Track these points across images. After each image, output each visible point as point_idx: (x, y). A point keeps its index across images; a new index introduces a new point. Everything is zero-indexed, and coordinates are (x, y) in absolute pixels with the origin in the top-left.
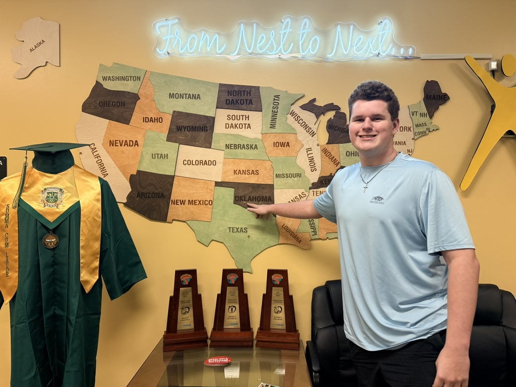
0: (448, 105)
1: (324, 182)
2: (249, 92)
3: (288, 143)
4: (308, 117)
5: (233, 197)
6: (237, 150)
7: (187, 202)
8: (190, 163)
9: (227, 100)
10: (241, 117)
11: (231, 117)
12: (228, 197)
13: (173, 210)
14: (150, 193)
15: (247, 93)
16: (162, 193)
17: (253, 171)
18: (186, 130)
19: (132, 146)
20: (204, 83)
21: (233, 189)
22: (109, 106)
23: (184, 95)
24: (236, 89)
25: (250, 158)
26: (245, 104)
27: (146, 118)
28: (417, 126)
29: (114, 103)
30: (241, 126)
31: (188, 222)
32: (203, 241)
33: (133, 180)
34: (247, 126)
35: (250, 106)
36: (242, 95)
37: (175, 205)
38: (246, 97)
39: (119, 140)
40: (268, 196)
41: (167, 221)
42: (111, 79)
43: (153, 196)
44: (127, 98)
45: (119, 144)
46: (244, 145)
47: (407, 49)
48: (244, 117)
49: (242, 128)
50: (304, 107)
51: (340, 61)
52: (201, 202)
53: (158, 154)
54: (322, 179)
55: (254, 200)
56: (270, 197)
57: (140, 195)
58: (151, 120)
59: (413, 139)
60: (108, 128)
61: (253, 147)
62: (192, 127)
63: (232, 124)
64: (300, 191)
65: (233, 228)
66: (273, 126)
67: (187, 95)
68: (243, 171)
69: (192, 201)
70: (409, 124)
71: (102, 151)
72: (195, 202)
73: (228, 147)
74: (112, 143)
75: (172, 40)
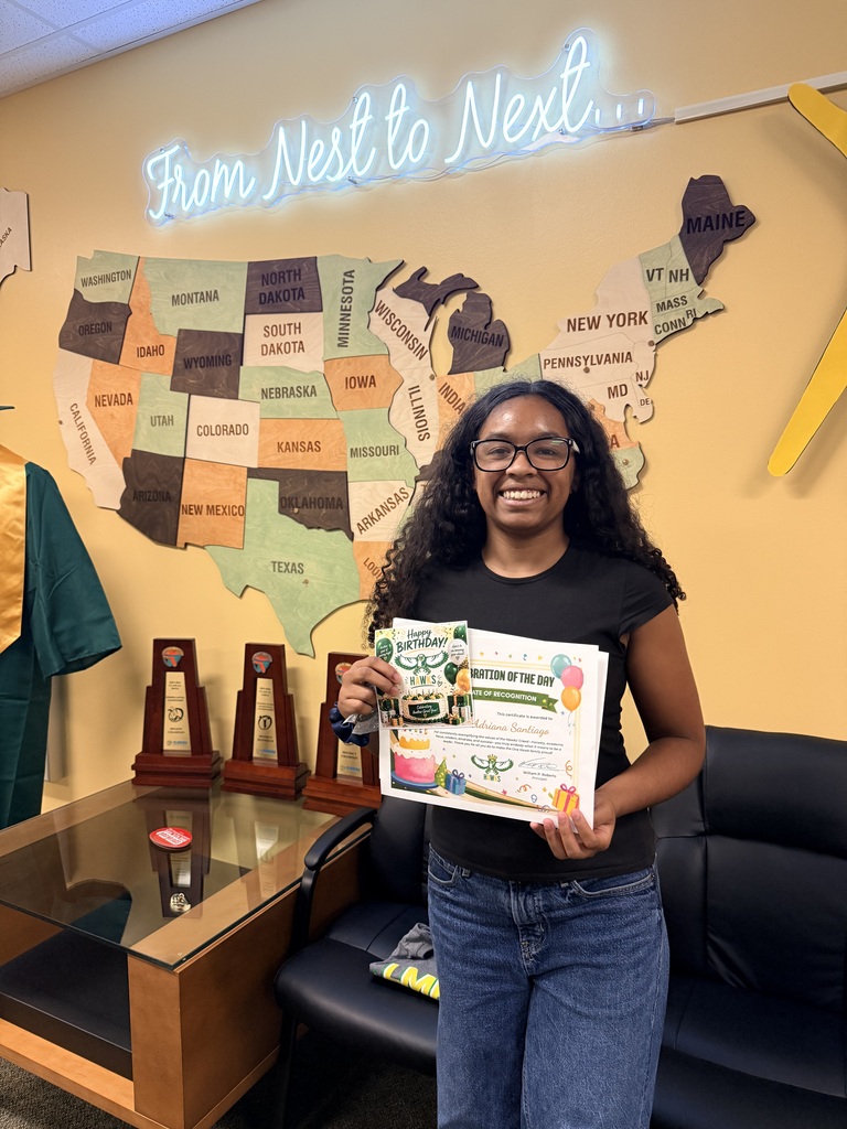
0: (755, 236)
2: (297, 272)
3: (372, 377)
4: (412, 313)
5: (277, 500)
6: (281, 400)
7: (205, 510)
8: (206, 431)
9: (261, 295)
10: (287, 327)
11: (270, 331)
12: (269, 498)
13: (187, 526)
14: (150, 492)
15: (295, 275)
16: (168, 493)
17: (310, 443)
18: (198, 365)
19: (125, 403)
20: (223, 265)
21: (277, 483)
22: (91, 333)
23: (194, 296)
24: (275, 269)
25: (304, 415)
27: (141, 348)
28: (661, 307)
29: (97, 326)
30: (287, 348)
31: (208, 548)
32: (233, 587)
33: (127, 468)
34: (297, 345)
35: (301, 303)
36: (287, 280)
37: (188, 515)
38: (292, 285)
39: (107, 394)
40: (336, 496)
41: (178, 545)
42: (93, 281)
43: (155, 498)
44: (114, 314)
45: (107, 403)
46: (292, 388)
47: (630, 102)
48: (292, 327)
49: (289, 351)
50: (402, 291)
52: (227, 510)
53: (159, 417)
55: (313, 505)
56: (339, 499)
57: (137, 495)
58: (149, 352)
59: (651, 343)
60: (92, 373)
61: (309, 391)
62: (208, 358)
63: (272, 345)
64: (397, 486)
65: (279, 563)
66: (343, 343)
67: (199, 296)
68: (293, 444)
69: (212, 507)
70: (641, 304)
72: (217, 510)
73: (265, 393)
74: (99, 401)
75: (172, 188)
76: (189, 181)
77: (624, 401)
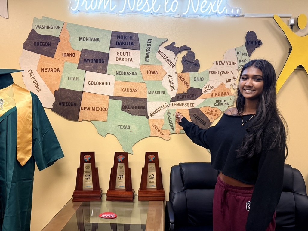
0: (261, 47)
1: (179, 97)
2: (131, 37)
3: (157, 71)
4: (170, 54)
5: (121, 106)
6: (123, 75)
7: (91, 109)
8: (93, 83)
9: (117, 42)
10: (126, 53)
11: (119, 53)
12: (118, 106)
13: (82, 114)
14: (67, 103)
15: (130, 38)
16: (75, 103)
17: (134, 89)
18: (90, 61)
19: (56, 72)
20: (102, 30)
21: (121, 101)
22: (40, 45)
23: (89, 39)
24: (123, 35)
25: (132, 81)
26: (129, 45)
27: (64, 53)
28: (240, 61)
29: (43, 43)
30: (126, 60)
31: (92, 121)
32: (102, 133)
33: (56, 94)
34: (130, 59)
35: (132, 46)
36: (127, 39)
37: (84, 110)
38: (129, 40)
39: (47, 68)
40: (143, 105)
41: (79, 121)
42: (42, 27)
43: (69, 105)
44: (51, 40)
45: (47, 71)
46: (128, 72)
47: (235, 10)
48: (128, 53)
49: (127, 61)
50: (167, 48)
51: (191, 18)
52: (101, 109)
53: (72, 77)
54: (178, 96)
55: (134, 108)
56: (144, 106)
57: (61, 104)
58: (68, 55)
59: (238, 70)
60: (40, 60)
61: (134, 73)
62: (94, 59)
63: (120, 58)
64: (164, 103)
65: (121, 126)
66: (147, 60)
67: (91, 39)
68: (127, 89)
69: (95, 108)
70: (235, 60)
71: (36, 75)
72: (96, 109)
73: (117, 73)
74: (43, 70)
75: (81, 1)
77: (230, 83)
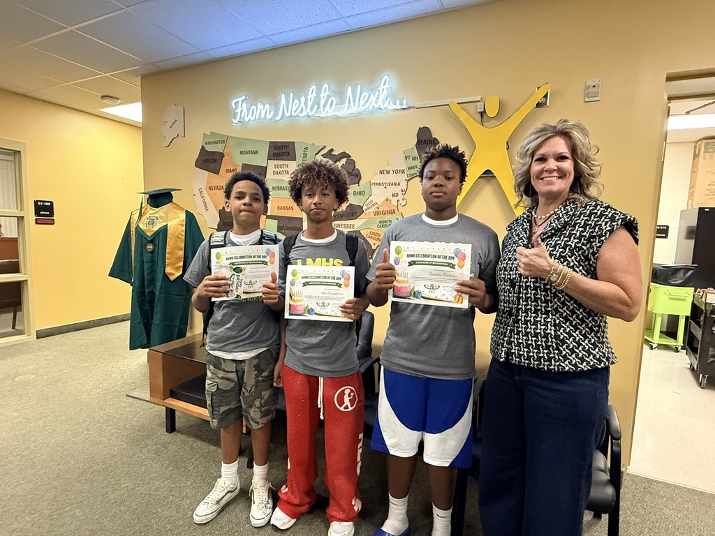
2: (288, 146)
5: (277, 227)
6: (279, 191)
9: (274, 153)
10: (283, 166)
11: (276, 166)
12: (274, 226)
17: (289, 207)
20: (260, 141)
21: (277, 221)
22: (209, 162)
26: (285, 155)
27: (227, 170)
28: (409, 168)
29: (211, 160)
30: (282, 173)
33: (220, 214)
34: (286, 172)
35: (289, 157)
36: (283, 149)
39: (213, 185)
42: (210, 143)
44: (218, 156)
45: (213, 189)
46: (284, 187)
47: (401, 101)
51: (351, 116)
55: (290, 229)
57: (224, 224)
58: (230, 171)
59: (406, 180)
60: (208, 177)
63: (277, 171)
67: (251, 152)
68: (283, 207)
71: (205, 194)
74: (210, 188)
75: (242, 111)
76: (248, 110)
77: (397, 198)
